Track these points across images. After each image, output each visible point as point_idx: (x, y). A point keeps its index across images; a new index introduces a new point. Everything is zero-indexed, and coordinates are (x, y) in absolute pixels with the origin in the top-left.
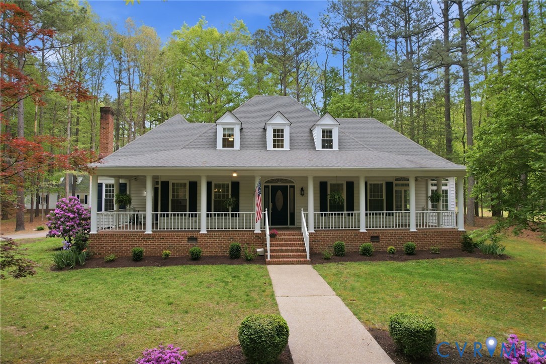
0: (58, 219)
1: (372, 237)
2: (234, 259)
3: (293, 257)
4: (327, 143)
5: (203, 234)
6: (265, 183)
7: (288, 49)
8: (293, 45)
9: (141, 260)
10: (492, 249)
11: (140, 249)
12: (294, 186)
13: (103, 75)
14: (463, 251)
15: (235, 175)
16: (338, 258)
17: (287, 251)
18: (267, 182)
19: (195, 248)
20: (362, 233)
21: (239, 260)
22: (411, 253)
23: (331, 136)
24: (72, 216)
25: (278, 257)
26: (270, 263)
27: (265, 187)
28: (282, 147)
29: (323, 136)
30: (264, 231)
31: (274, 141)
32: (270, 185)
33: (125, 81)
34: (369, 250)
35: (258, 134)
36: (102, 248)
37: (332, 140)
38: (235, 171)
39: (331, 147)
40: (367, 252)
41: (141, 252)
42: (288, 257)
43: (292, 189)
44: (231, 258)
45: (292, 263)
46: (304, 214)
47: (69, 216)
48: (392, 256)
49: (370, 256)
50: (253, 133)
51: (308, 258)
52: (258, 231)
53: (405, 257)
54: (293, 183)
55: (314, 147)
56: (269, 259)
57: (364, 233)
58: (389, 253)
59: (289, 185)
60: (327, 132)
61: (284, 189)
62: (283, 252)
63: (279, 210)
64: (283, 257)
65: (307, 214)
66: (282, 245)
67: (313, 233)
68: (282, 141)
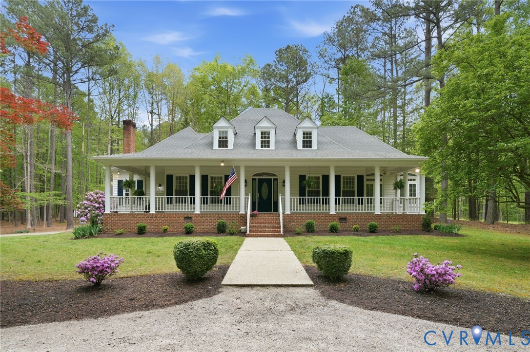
0: (86, 208)
1: (340, 218)
2: (220, 233)
3: (269, 231)
4: (307, 143)
5: (197, 214)
6: (253, 176)
7: (291, 80)
8: (295, 77)
9: (144, 233)
10: (448, 229)
11: (143, 224)
12: (277, 179)
13: (137, 105)
14: (422, 230)
15: (222, 164)
16: (309, 233)
17: (265, 227)
18: (254, 176)
19: (189, 224)
20: (331, 214)
21: (224, 234)
22: (373, 231)
23: (311, 137)
24: (97, 205)
25: (256, 231)
26: (249, 236)
27: (253, 179)
28: (269, 146)
29: (304, 138)
30: (246, 213)
31: (262, 142)
32: (257, 178)
33: (155, 111)
34: (336, 228)
35: (249, 137)
36: (114, 225)
37: (311, 141)
38: (223, 161)
39: (311, 147)
40: (334, 230)
41: (144, 227)
42: (265, 231)
43: (276, 181)
44: (218, 233)
45: (268, 236)
46: (282, 198)
47: (95, 206)
48: (356, 233)
49: (337, 232)
50: (245, 137)
51: (282, 233)
52: (242, 212)
53: (369, 234)
54: (276, 176)
55: (296, 147)
56: (248, 232)
57: (333, 214)
58: (354, 231)
59: (273, 178)
60: (307, 134)
61: (269, 182)
62: (261, 228)
63: (265, 199)
64: (261, 231)
65: (284, 198)
66: (261, 223)
67: (289, 214)
68: (269, 142)
